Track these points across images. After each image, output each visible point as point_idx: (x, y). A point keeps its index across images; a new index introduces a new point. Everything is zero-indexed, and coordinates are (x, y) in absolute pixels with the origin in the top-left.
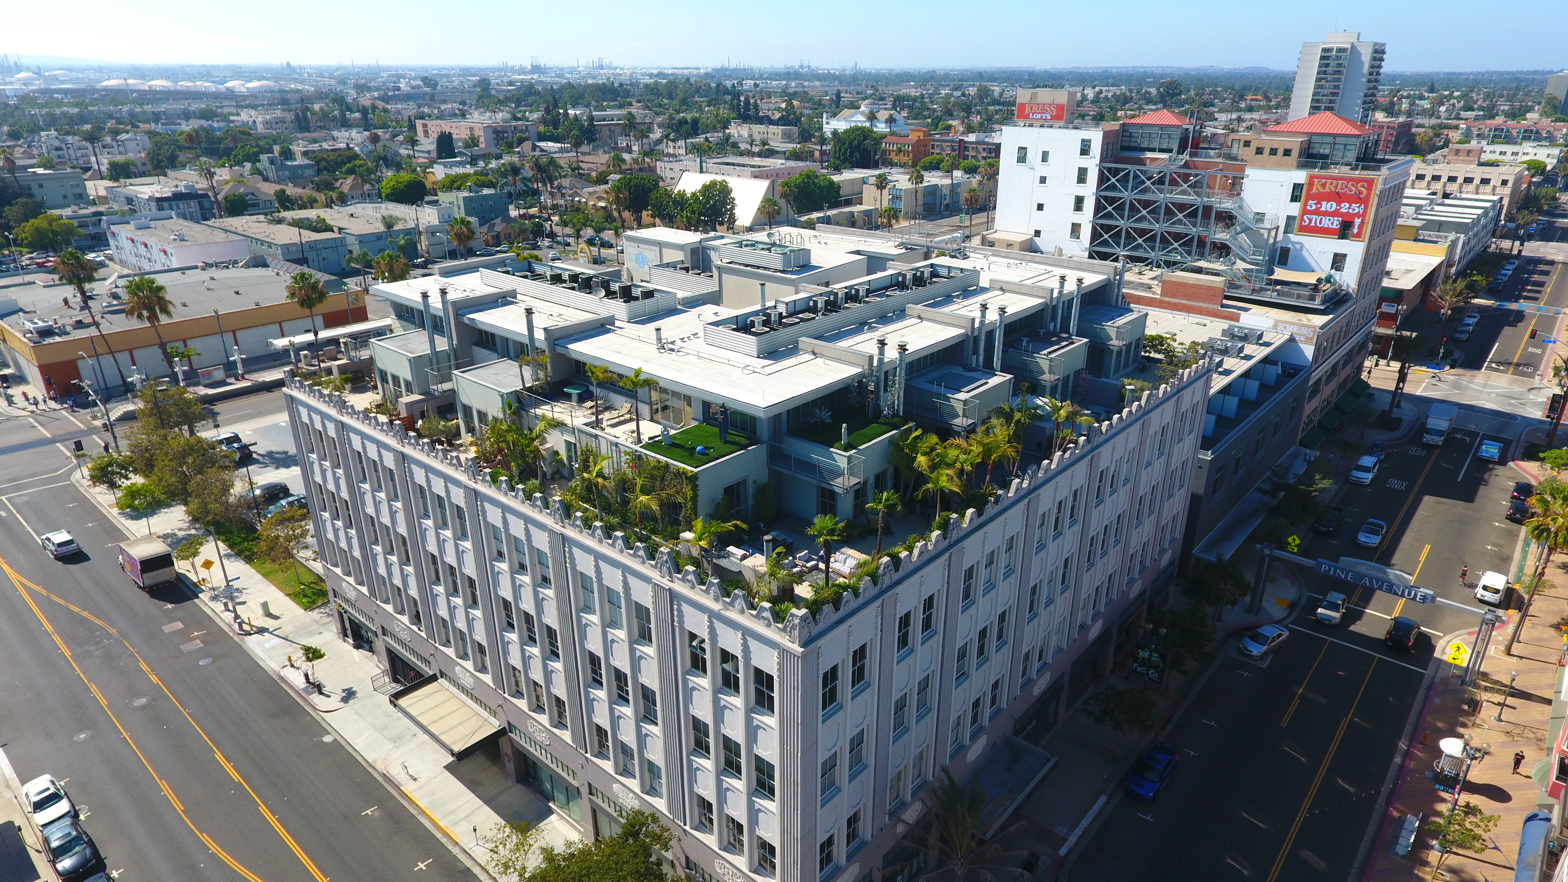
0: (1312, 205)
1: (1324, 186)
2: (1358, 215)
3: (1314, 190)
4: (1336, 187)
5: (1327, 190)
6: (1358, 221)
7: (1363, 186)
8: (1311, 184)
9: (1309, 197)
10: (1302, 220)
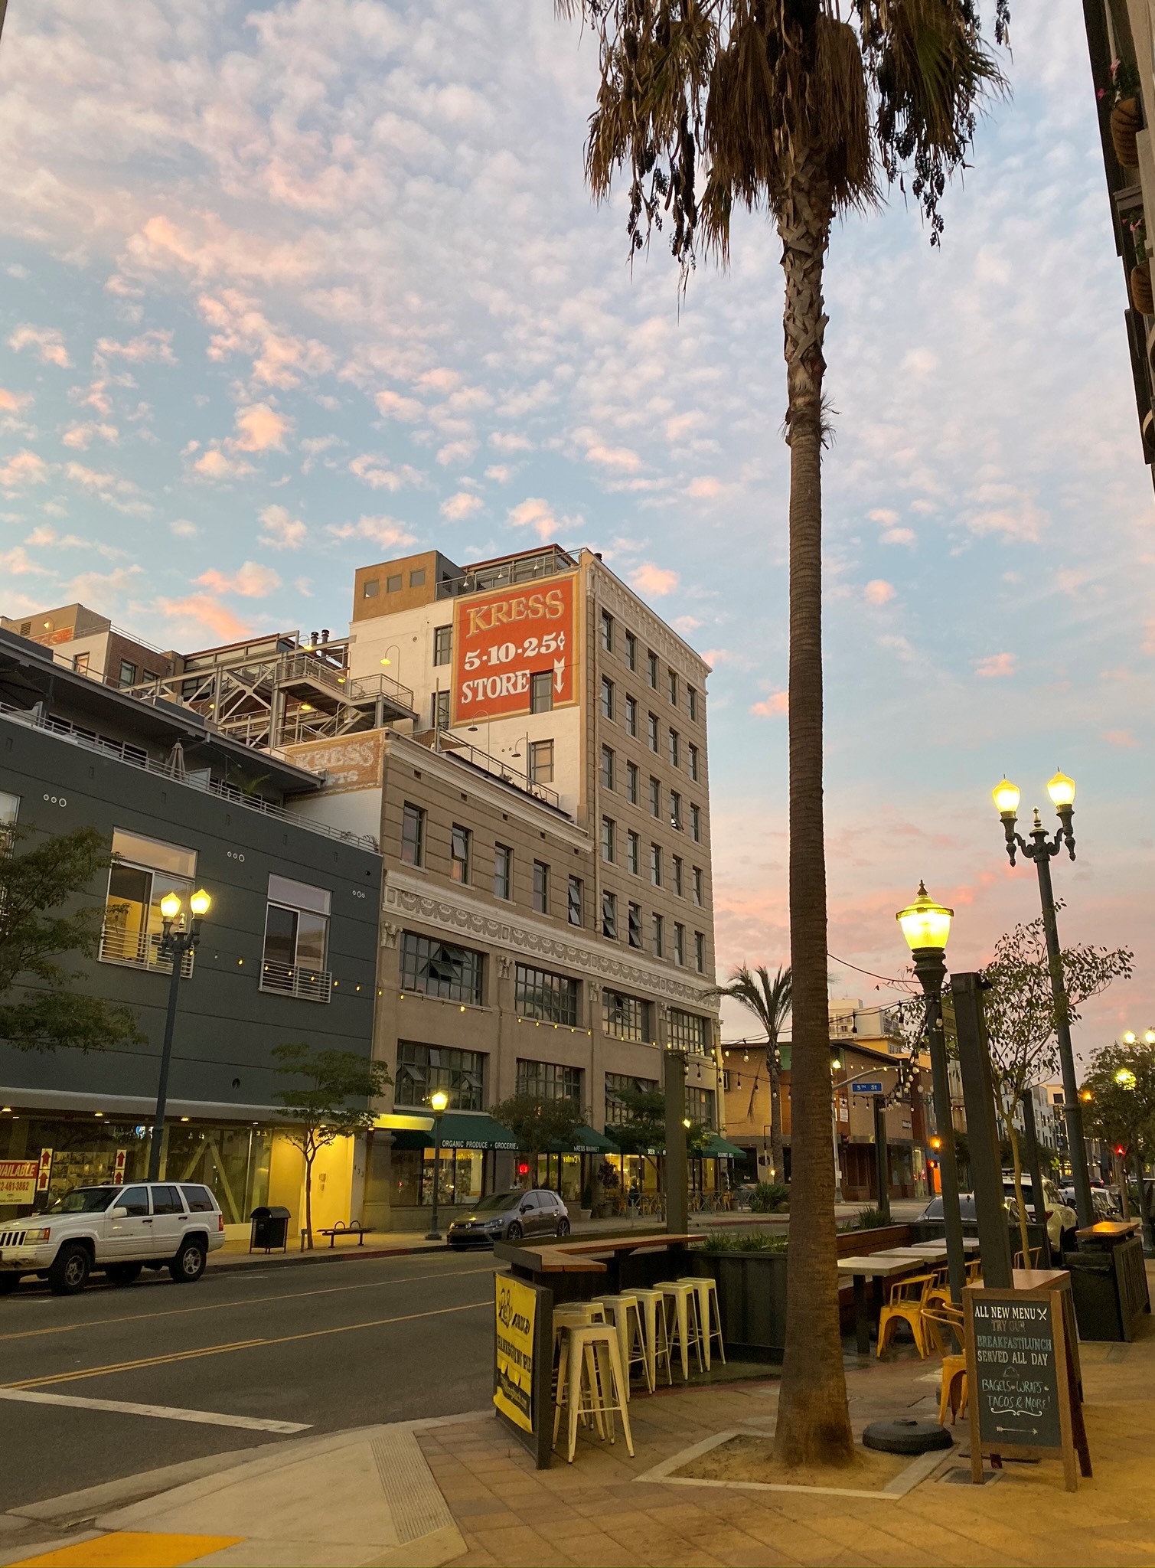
0: (474, 661)
1: (487, 617)
2: (557, 654)
3: (473, 631)
4: (509, 614)
5: (494, 623)
6: (559, 667)
7: (555, 597)
8: (464, 621)
9: (466, 646)
10: (461, 694)
